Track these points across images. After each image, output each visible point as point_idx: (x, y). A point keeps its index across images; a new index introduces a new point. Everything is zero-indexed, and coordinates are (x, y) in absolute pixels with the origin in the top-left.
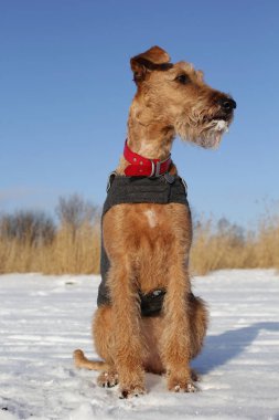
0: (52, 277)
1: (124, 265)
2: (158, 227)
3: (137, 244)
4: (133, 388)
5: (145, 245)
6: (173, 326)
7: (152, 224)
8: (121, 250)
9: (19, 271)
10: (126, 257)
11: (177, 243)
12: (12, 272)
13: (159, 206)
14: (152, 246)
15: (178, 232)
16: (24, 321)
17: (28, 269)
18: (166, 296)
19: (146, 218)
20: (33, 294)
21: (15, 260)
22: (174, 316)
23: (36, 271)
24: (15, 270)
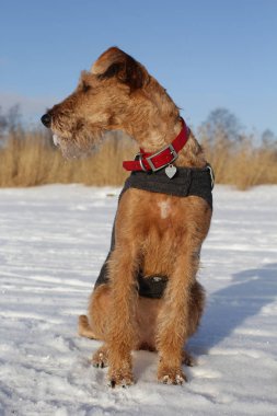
0: (94, 188)
1: (130, 251)
2: (169, 219)
3: (146, 232)
4: (122, 377)
5: (154, 234)
6: (173, 315)
7: (164, 215)
8: (130, 236)
9: (62, 182)
10: (133, 244)
11: (189, 236)
12: (55, 182)
13: (176, 198)
14: (161, 235)
15: (191, 226)
16: (52, 251)
17: (70, 180)
18: (169, 284)
19: (159, 209)
20: (73, 208)
21: (58, 170)
22: (175, 305)
23: (78, 182)
24: (57, 180)
